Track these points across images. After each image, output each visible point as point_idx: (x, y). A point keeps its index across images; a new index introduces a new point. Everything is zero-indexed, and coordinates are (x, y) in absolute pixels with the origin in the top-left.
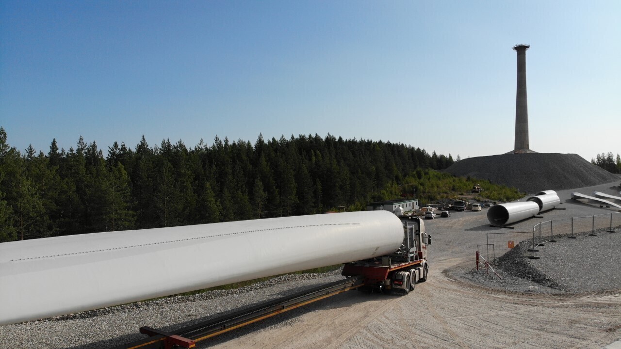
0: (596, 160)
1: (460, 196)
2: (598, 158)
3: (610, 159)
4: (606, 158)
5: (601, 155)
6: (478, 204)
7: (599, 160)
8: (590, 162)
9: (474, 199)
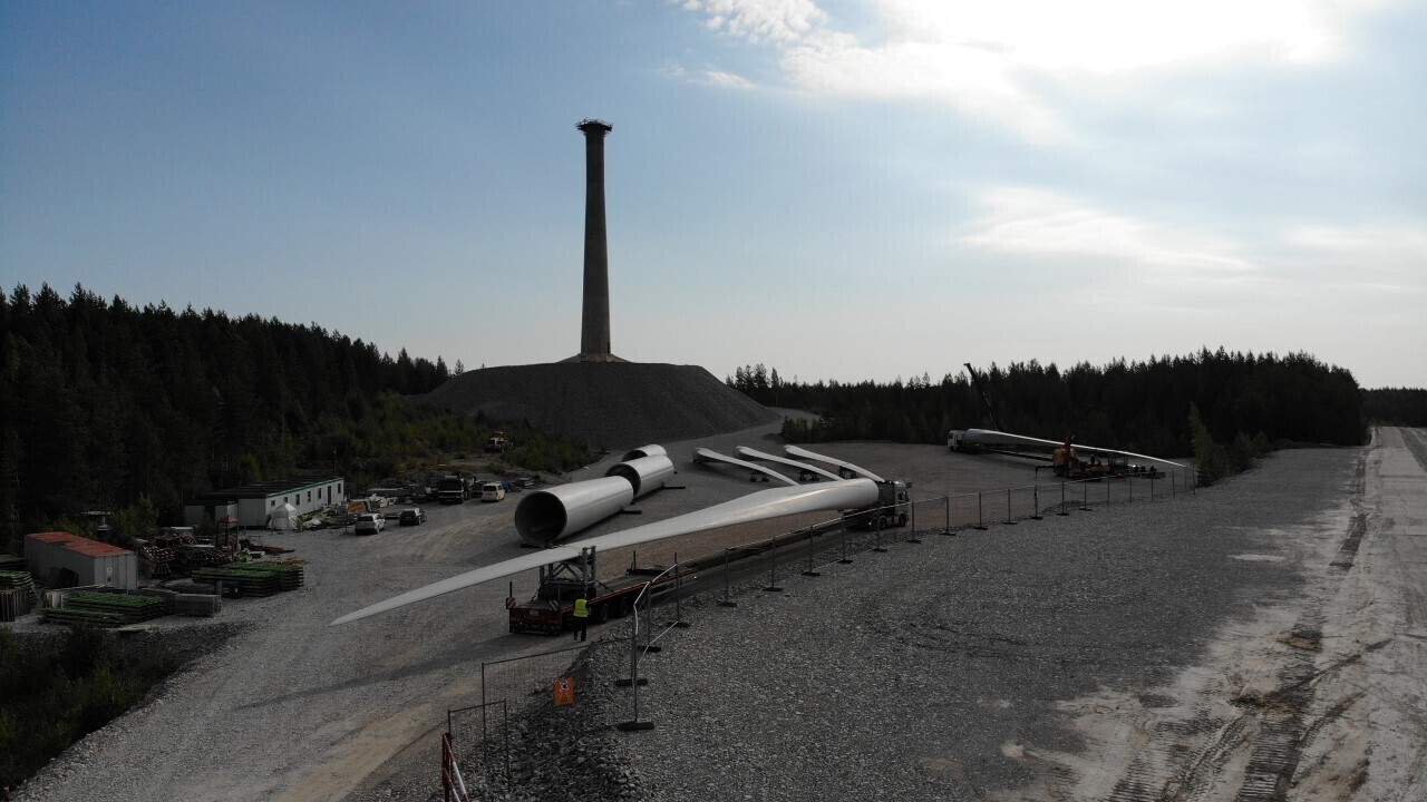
0: (735, 380)
1: (455, 463)
2: (738, 376)
3: (760, 377)
4: (753, 375)
5: (744, 369)
6: (497, 485)
7: (740, 380)
8: (725, 382)
9: (489, 469)
